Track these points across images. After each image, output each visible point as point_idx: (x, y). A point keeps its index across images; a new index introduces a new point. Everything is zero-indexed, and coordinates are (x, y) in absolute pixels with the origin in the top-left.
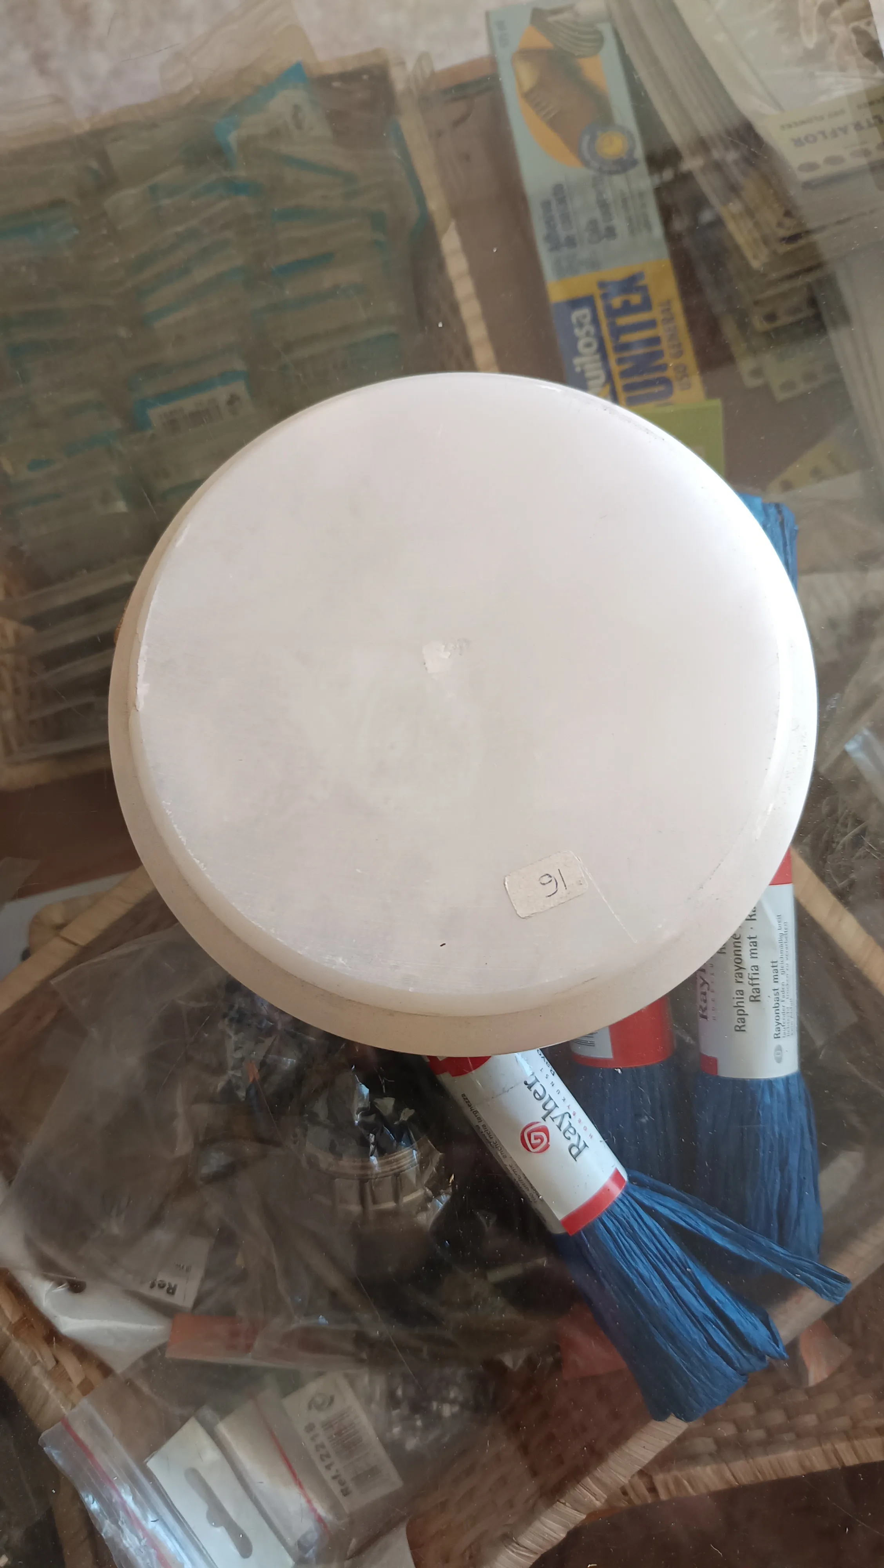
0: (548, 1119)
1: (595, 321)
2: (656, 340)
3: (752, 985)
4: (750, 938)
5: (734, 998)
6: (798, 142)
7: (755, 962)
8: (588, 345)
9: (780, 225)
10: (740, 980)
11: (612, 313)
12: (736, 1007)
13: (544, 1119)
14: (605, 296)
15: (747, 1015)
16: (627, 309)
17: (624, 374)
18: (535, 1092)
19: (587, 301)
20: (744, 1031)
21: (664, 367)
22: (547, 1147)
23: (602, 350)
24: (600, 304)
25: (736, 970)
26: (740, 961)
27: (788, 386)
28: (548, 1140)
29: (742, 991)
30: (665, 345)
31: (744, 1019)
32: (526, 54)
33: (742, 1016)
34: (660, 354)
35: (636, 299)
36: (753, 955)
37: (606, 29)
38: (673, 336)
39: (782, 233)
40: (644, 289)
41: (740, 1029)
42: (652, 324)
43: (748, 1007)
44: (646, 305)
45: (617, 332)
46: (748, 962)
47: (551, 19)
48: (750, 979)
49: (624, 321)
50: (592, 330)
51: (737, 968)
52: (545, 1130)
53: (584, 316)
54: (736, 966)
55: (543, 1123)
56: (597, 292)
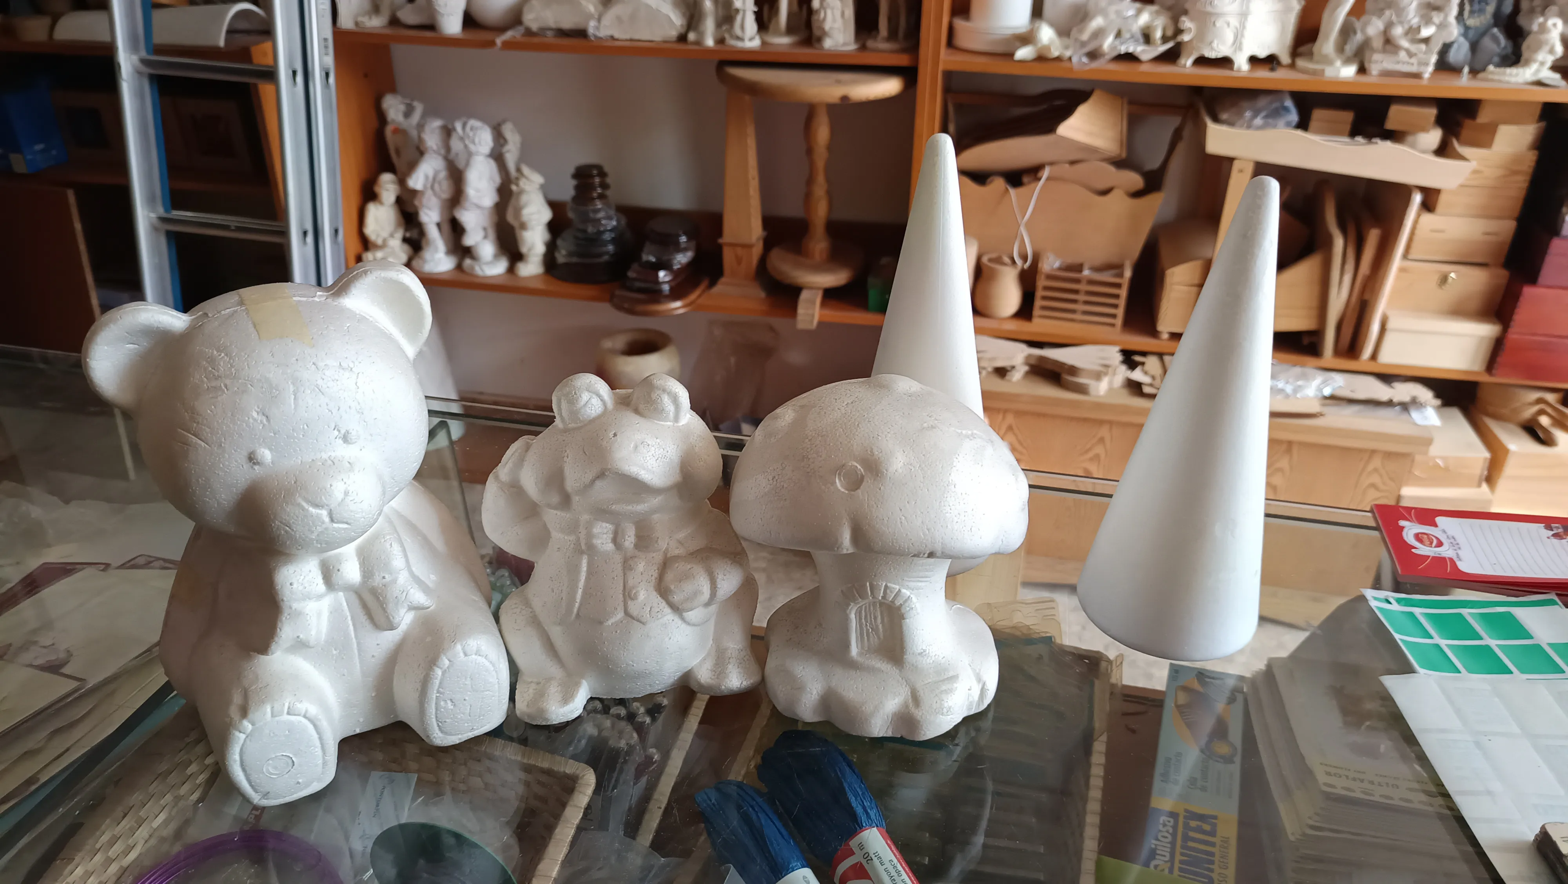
1: (1175, 827)
2: (1212, 854)
6: (1328, 774)
8: (1164, 837)
9: (1310, 818)
11: (1186, 826)
14: (1185, 817)
16: (1199, 831)
17: (1183, 862)
19: (1173, 816)
21: (1212, 871)
23: (1173, 844)
24: (1181, 820)
30: (1217, 859)
32: (1186, 689)
34: (1212, 862)
35: (1207, 828)
38: (1224, 858)
40: (1214, 826)
42: (1213, 844)
45: (1186, 838)
47: (1207, 680)
49: (1192, 834)
50: (1171, 830)
53: (1169, 822)
56: (1182, 814)
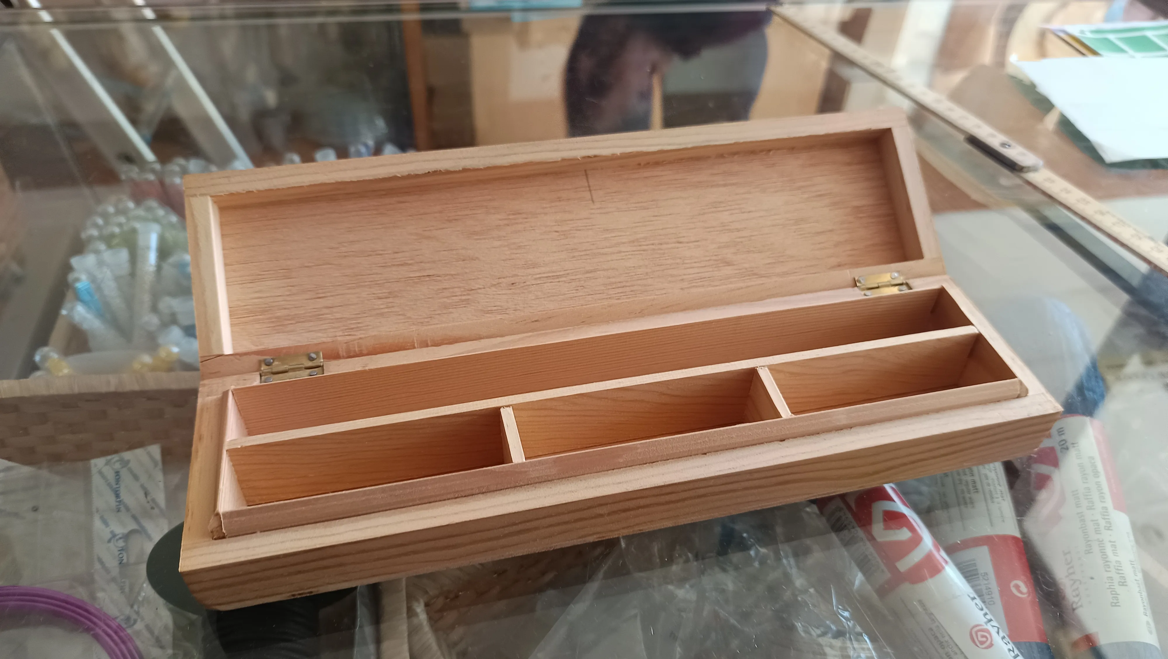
0: (989, 624)
3: (1119, 573)
4: (1110, 542)
5: (1106, 583)
7: (1117, 559)
10: (1108, 569)
12: (1108, 589)
13: (986, 623)
15: (1118, 594)
18: (976, 604)
20: (1119, 606)
22: (991, 645)
25: (1104, 563)
26: (1105, 556)
28: (992, 641)
29: (1111, 577)
31: (1117, 597)
33: (1115, 596)
36: (1115, 554)
41: (1115, 605)
43: (1119, 589)
46: (1111, 557)
48: (1116, 569)
51: (1104, 562)
52: (988, 631)
54: (1103, 560)
55: (985, 627)
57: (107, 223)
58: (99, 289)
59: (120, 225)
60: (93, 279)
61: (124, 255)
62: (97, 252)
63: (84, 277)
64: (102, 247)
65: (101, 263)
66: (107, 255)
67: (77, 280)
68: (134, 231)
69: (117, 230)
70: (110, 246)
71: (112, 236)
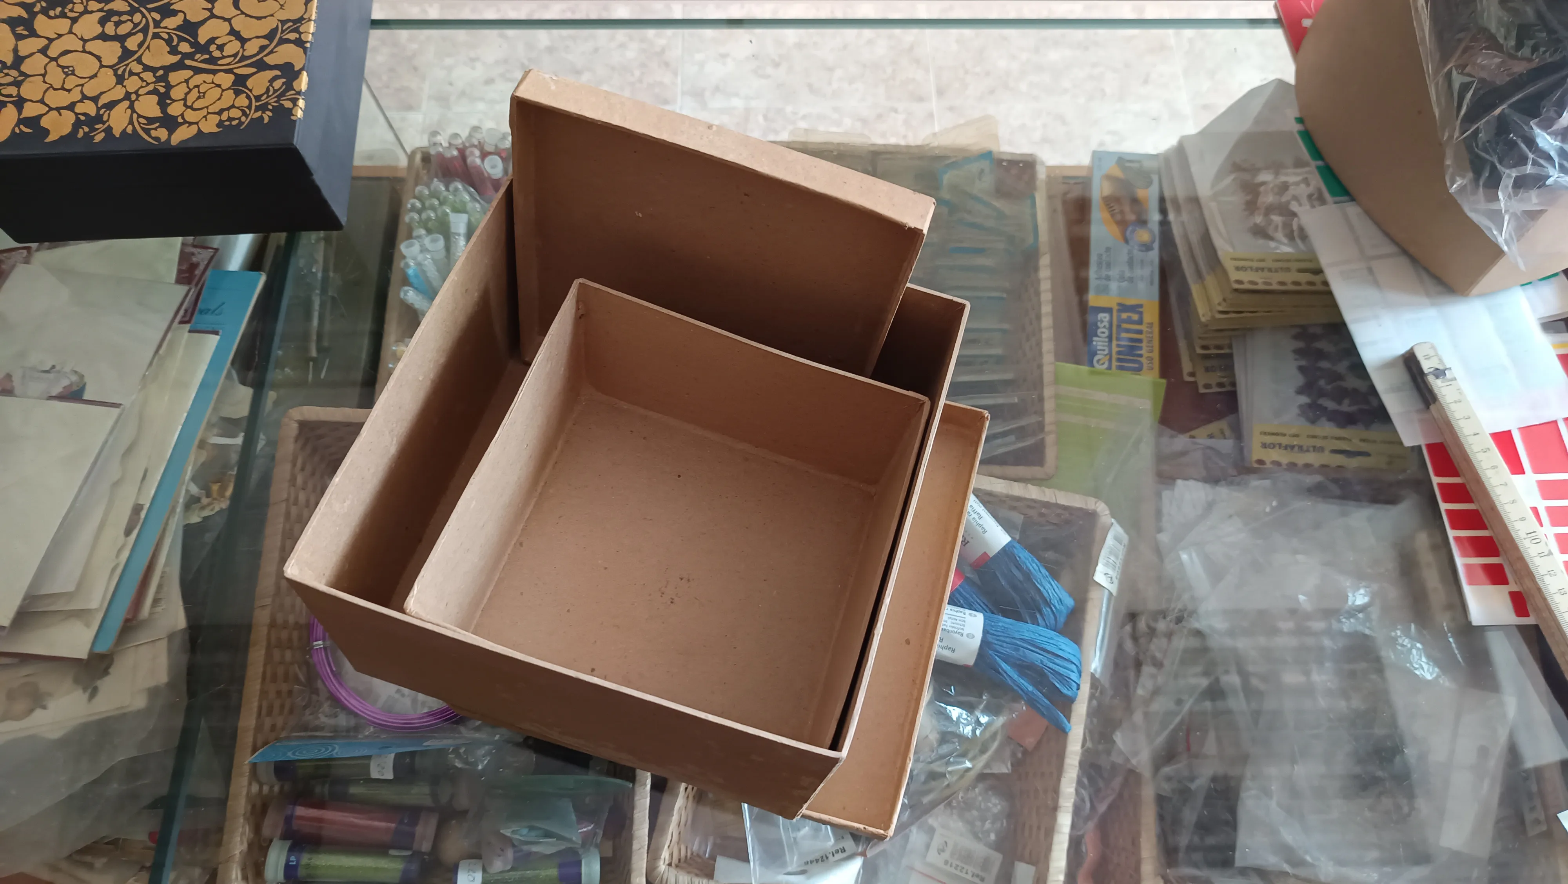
1: (1111, 321)
2: (1140, 341)
6: (1238, 269)
8: (1103, 333)
9: (1219, 304)
11: (1120, 318)
14: (1119, 311)
16: (1129, 321)
17: (1119, 353)
19: (1109, 310)
21: (1140, 356)
23: (1110, 338)
24: (1115, 314)
27: (1207, 386)
30: (1144, 345)
32: (1109, 177)
34: (1140, 348)
35: (1135, 317)
37: (1155, 178)
38: (1150, 341)
39: (1221, 309)
40: (1141, 313)
42: (1140, 332)
44: (1140, 322)
45: (1120, 330)
47: (1128, 164)
49: (1125, 326)
50: (1107, 325)
53: (1105, 317)
56: (1115, 308)
57: (424, 208)
58: (424, 272)
59: (433, 208)
60: (419, 264)
61: (441, 243)
62: (419, 237)
63: (412, 264)
64: (423, 232)
65: (424, 250)
66: (427, 241)
67: (407, 265)
68: (447, 214)
69: (432, 215)
70: (429, 231)
71: (429, 219)
